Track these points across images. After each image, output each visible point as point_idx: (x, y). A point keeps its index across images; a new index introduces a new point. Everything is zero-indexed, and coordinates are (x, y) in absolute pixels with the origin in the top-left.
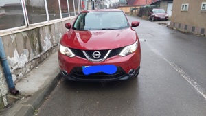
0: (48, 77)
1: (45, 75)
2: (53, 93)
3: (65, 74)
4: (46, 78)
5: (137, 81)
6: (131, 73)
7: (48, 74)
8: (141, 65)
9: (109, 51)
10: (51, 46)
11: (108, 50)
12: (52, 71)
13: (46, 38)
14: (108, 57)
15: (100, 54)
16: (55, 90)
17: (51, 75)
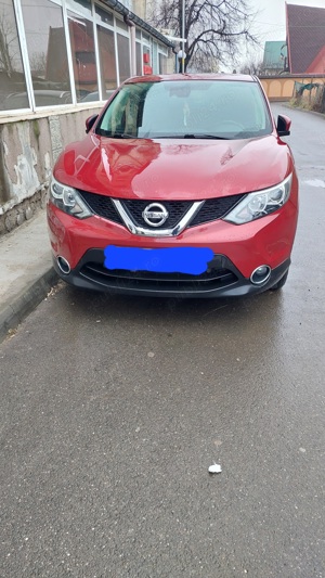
0: (20, 273)
1: (13, 268)
2: (30, 318)
3: (65, 267)
4: (14, 276)
5: (277, 305)
6: (258, 276)
7: (21, 266)
8: (294, 255)
9: (196, 206)
10: (37, 185)
11: (191, 202)
12: (35, 259)
13: (23, 160)
14: (192, 223)
15: (165, 213)
16: (37, 312)
17: (29, 269)
